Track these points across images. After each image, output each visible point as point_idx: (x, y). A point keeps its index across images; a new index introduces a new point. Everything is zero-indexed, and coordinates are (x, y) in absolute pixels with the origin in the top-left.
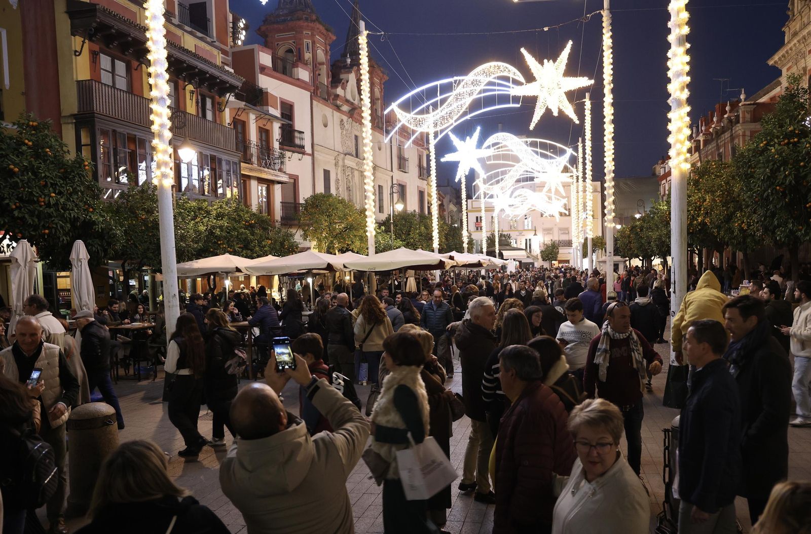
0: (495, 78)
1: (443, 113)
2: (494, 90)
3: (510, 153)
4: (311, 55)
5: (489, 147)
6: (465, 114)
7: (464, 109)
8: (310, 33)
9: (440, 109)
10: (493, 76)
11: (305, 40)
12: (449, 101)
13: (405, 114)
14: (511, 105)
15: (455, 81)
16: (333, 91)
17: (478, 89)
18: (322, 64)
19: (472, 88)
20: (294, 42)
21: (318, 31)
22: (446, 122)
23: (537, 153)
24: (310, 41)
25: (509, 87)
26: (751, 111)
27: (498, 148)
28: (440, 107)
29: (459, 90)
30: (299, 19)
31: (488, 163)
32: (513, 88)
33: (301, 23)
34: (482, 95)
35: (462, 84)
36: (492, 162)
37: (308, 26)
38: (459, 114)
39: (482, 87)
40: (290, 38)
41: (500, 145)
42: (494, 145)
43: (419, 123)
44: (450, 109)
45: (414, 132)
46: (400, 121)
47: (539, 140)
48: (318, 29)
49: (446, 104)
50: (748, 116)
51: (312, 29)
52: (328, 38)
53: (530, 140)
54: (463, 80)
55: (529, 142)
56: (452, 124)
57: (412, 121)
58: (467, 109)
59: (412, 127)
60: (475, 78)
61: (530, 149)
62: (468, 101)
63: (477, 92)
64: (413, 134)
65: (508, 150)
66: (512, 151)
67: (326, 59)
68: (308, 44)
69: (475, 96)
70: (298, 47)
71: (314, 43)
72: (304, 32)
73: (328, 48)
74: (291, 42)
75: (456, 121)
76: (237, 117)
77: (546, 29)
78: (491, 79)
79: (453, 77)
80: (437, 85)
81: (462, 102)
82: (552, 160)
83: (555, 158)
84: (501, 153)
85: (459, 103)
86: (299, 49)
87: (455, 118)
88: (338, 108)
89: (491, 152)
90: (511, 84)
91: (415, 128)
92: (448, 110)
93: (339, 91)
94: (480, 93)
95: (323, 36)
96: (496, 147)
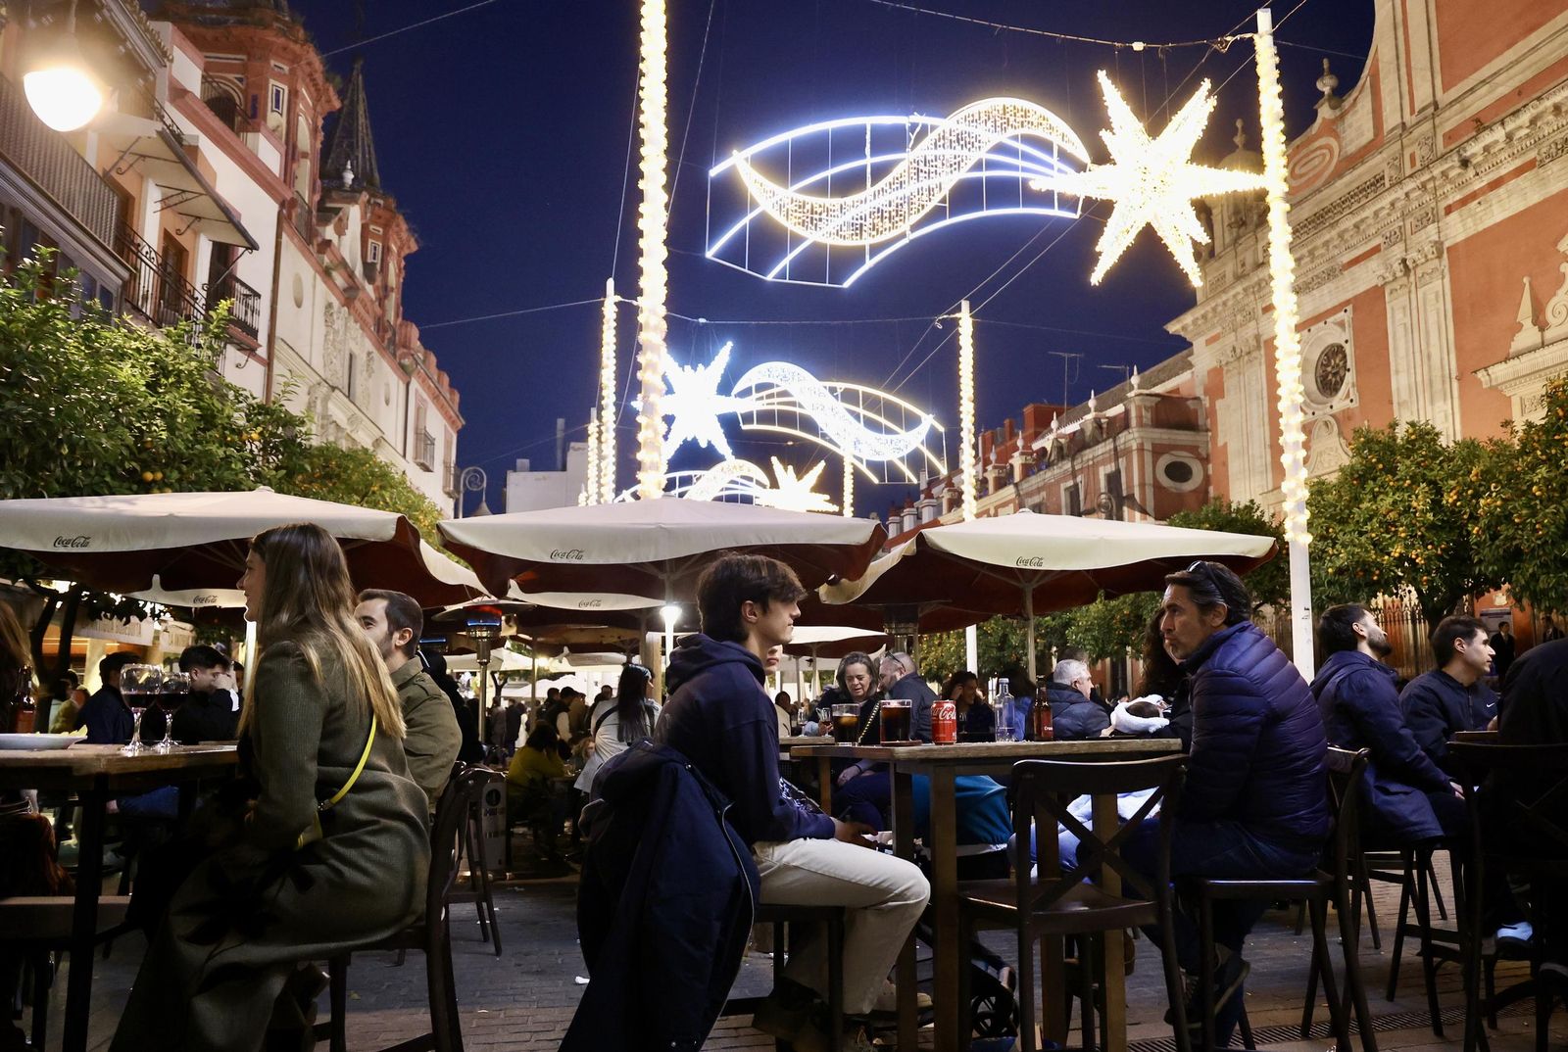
0: (1015, 138)
1: (881, 201)
2: (1015, 168)
3: (797, 410)
4: (284, 120)
5: (746, 393)
6: (937, 214)
7: (935, 201)
8: (286, 68)
9: (870, 190)
10: (1011, 132)
11: (272, 82)
12: (896, 172)
13: (770, 185)
14: (1056, 212)
15: (914, 126)
16: (320, 229)
17: (974, 156)
18: (305, 155)
19: (958, 151)
20: (240, 80)
21: (308, 69)
22: (887, 225)
23: (857, 416)
24: (286, 88)
25: (1051, 167)
26: (1151, 407)
27: (769, 397)
28: (873, 185)
29: (924, 149)
30: (267, 27)
31: (745, 427)
32: (1060, 171)
33: (270, 37)
34: (984, 174)
35: (932, 136)
36: (755, 426)
37: (285, 49)
38: (923, 213)
39: (984, 155)
40: (230, 69)
41: (775, 390)
42: (761, 387)
43: (813, 220)
44: (900, 193)
45: (797, 240)
46: (754, 205)
47: (861, 389)
48: (309, 64)
49: (889, 178)
50: (1147, 416)
51: (294, 60)
52: (323, 98)
53: (841, 386)
54: (933, 128)
55: (839, 391)
56: (903, 236)
57: (792, 207)
58: (943, 201)
59: (791, 225)
60: (963, 127)
61: (842, 406)
62: (948, 181)
63: (971, 163)
64: (793, 247)
65: (793, 404)
66: (801, 406)
67: (313, 146)
68: (278, 92)
69: (964, 174)
70: (253, 91)
71: (294, 94)
72: (273, 62)
73: (320, 122)
74: (231, 76)
75: (915, 227)
76: (114, 174)
77: (1138, 46)
78: (1004, 138)
79: (908, 113)
80: (864, 128)
81: (933, 182)
82: (890, 437)
83: (896, 433)
84: (776, 408)
85: (925, 184)
86: (255, 99)
87: (915, 218)
88: (326, 273)
89: (753, 405)
90: (1054, 160)
91: (799, 230)
92: (895, 196)
93: (329, 233)
94: (978, 166)
95: (312, 89)
96: (764, 393)
